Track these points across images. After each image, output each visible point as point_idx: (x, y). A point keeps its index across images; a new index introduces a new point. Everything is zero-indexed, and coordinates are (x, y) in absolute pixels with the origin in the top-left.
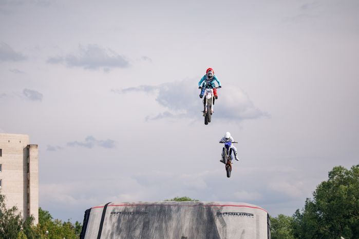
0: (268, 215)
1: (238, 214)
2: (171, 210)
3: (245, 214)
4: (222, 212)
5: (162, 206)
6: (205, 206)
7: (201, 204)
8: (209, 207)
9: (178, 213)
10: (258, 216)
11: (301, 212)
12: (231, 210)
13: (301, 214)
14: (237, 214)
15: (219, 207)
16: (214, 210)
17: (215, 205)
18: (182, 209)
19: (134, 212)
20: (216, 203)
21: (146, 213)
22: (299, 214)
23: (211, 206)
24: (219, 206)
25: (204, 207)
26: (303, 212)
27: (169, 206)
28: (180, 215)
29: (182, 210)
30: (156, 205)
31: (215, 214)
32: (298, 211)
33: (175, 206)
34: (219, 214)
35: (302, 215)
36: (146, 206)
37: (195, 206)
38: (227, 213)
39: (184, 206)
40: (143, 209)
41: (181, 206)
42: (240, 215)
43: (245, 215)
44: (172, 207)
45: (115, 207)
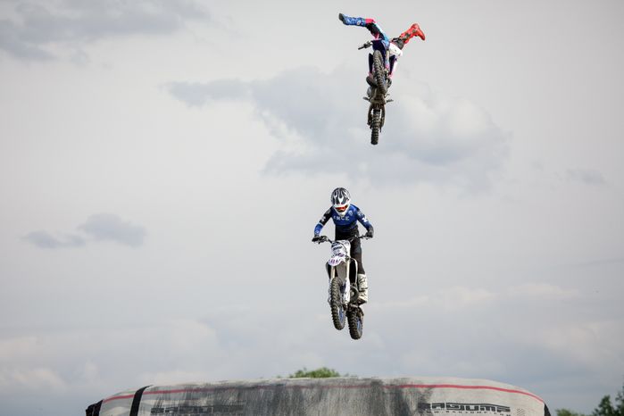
0: (546, 409)
1: (472, 407)
2: (302, 399)
3: (488, 407)
4: (431, 401)
5: (279, 388)
6: (387, 387)
7: (376, 384)
8: (397, 390)
9: (321, 406)
10: (521, 412)
11: (615, 404)
12: (453, 397)
13: (615, 408)
14: (468, 408)
15: (422, 390)
16: (410, 398)
17: (411, 386)
18: (329, 394)
19: (209, 407)
20: (414, 379)
21: (240, 408)
22: (610, 408)
23: (403, 386)
24: (423, 386)
25: (386, 390)
26: (619, 403)
27: (297, 388)
28: (325, 409)
29: (331, 398)
30: (265, 387)
31: (413, 407)
32: (606, 400)
33: (312, 387)
34: (423, 406)
35: (617, 412)
36: (240, 389)
37: (363, 386)
38: (442, 405)
39: (333, 387)
40: (231, 399)
41: (328, 387)
42: (476, 408)
43: (488, 409)
44: (303, 390)
45: (161, 395)
